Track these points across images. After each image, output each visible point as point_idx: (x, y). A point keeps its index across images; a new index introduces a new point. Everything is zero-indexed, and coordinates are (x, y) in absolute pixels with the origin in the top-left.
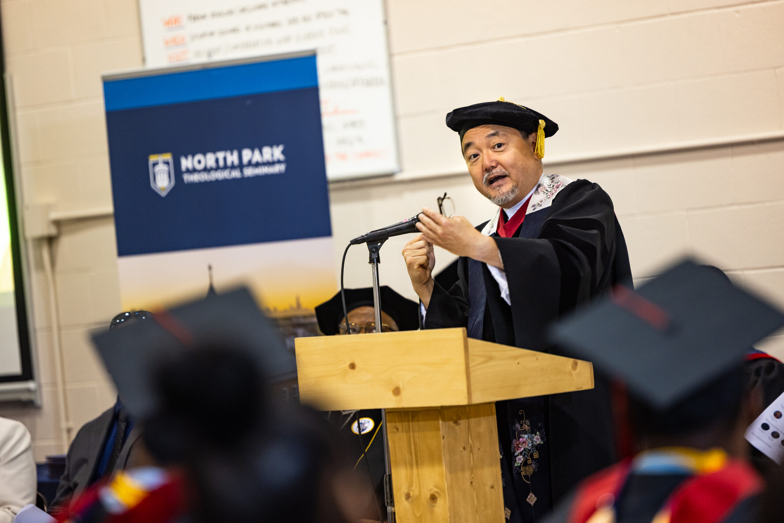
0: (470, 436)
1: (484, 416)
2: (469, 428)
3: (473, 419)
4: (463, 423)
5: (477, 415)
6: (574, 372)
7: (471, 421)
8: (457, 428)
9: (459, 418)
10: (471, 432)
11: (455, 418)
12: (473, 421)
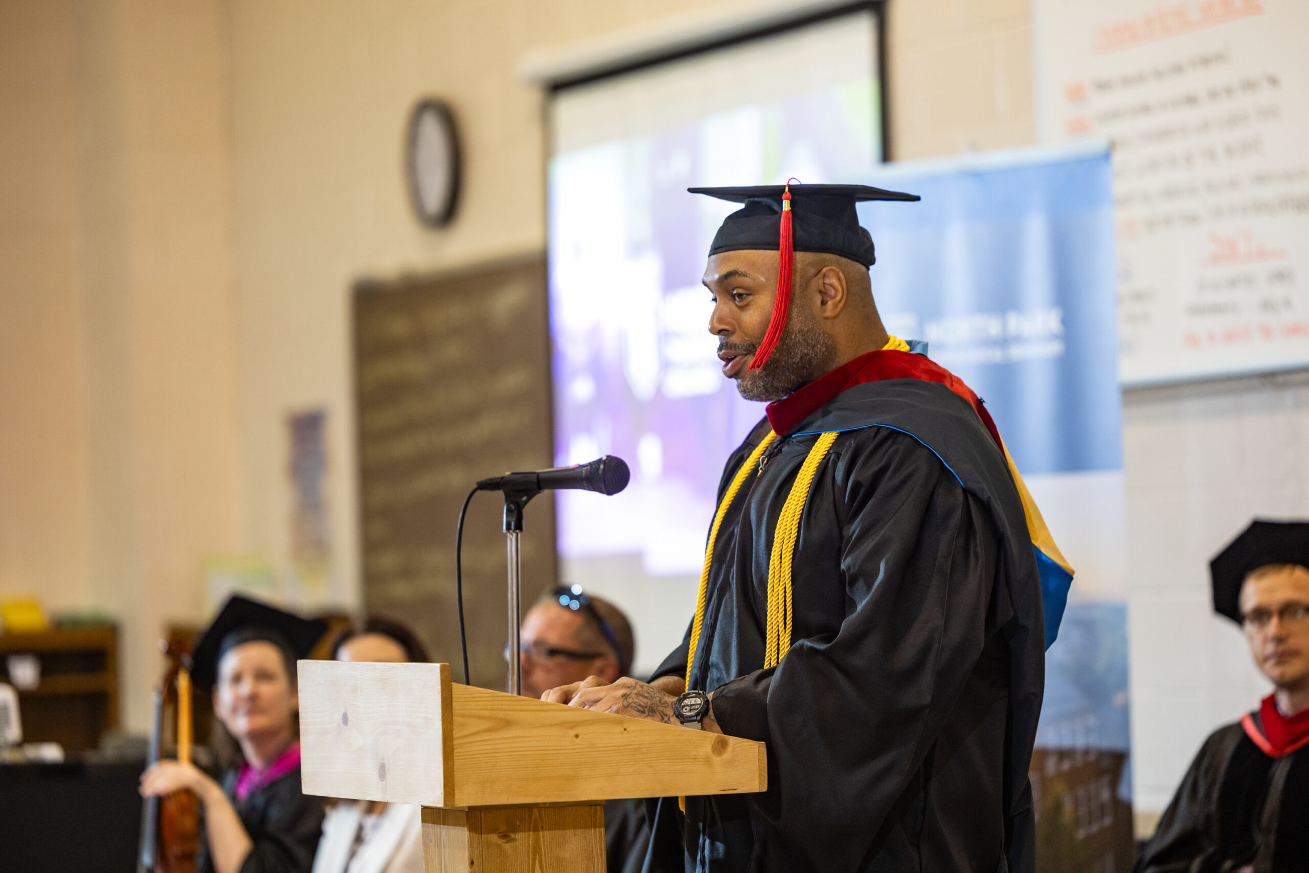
0: (537, 862)
1: (574, 828)
2: (537, 849)
3: (547, 833)
4: (523, 839)
5: (558, 826)
6: (716, 759)
7: (544, 837)
8: (508, 847)
9: (515, 830)
10: (540, 856)
11: (503, 828)
12: (546, 836)
